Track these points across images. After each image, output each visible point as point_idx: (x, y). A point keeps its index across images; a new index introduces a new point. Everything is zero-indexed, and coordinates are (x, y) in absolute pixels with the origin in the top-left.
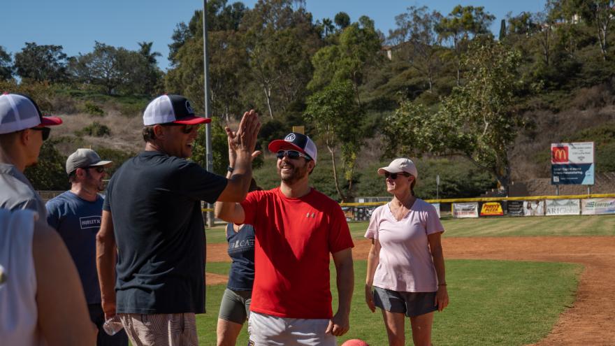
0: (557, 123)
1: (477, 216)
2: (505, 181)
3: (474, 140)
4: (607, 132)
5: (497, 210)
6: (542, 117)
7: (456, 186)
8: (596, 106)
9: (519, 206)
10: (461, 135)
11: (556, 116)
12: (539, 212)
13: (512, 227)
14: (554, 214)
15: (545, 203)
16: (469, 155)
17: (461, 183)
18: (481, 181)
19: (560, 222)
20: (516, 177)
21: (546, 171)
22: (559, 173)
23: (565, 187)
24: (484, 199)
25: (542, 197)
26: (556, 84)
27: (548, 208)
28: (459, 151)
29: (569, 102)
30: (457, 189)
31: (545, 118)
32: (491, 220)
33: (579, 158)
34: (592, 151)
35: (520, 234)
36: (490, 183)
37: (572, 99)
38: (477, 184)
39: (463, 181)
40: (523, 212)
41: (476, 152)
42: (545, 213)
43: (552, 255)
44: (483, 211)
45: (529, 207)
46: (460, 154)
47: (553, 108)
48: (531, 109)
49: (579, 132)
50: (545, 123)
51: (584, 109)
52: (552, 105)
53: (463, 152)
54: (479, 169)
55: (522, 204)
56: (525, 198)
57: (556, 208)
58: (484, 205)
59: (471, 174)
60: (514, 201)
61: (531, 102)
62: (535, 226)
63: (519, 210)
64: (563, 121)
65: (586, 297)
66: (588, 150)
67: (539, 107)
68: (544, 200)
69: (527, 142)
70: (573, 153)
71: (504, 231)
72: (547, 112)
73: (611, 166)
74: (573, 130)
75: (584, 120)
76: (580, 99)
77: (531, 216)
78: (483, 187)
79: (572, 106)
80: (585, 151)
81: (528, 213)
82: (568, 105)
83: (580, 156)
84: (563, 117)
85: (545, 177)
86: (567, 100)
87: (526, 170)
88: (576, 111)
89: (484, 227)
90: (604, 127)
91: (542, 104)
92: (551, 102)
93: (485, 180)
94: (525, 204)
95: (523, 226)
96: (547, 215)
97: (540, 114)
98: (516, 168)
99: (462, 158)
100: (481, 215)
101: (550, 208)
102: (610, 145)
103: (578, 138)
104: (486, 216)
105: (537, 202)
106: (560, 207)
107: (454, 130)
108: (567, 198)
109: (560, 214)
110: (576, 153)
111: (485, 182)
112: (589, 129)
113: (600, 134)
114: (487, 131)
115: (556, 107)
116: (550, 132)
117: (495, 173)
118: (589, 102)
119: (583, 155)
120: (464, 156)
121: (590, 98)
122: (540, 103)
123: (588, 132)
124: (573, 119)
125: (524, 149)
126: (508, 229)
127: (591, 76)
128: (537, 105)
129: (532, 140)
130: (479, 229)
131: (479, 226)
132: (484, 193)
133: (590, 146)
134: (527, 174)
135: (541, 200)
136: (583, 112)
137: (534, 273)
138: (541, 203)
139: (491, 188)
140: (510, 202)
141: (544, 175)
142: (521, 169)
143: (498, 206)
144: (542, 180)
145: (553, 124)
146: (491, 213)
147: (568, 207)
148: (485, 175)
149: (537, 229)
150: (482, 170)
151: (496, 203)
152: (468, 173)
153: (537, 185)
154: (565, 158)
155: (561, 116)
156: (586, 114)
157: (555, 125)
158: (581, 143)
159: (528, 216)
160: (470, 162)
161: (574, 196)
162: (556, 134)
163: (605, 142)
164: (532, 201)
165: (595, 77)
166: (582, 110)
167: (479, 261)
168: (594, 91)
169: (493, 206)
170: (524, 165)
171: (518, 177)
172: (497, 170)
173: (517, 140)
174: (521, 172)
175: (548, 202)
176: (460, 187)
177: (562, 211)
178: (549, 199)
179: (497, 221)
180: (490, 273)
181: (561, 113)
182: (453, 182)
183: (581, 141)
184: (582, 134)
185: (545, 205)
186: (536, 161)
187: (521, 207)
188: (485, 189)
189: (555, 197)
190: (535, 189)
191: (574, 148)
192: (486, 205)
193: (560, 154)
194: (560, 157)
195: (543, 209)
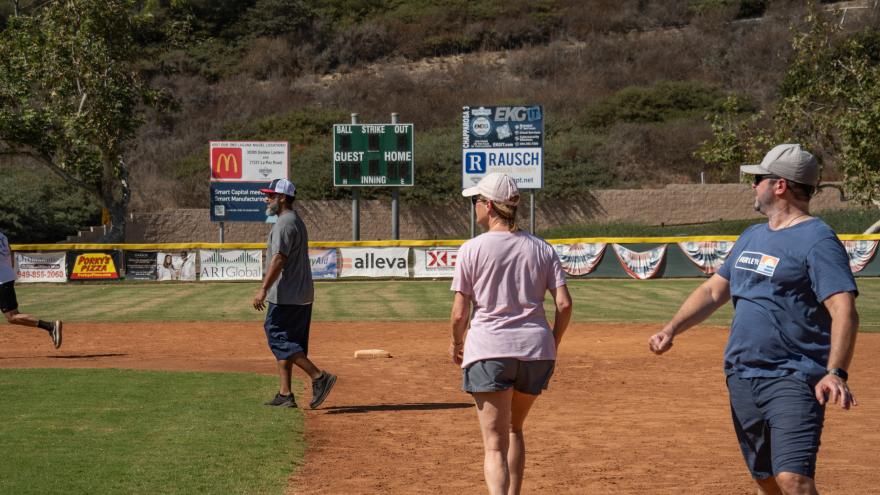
0: (216, 103)
1: (64, 279)
2: (120, 210)
3: (58, 128)
4: (306, 123)
5: (105, 268)
6: (186, 89)
7: (16, 218)
8: (284, 74)
9: (147, 261)
10: (30, 115)
11: (211, 87)
12: (187, 274)
13: (139, 303)
14: (215, 278)
15: (198, 256)
16: (46, 153)
17: (27, 214)
18: (67, 210)
19: (228, 293)
20: (137, 204)
21: (195, 194)
22: (225, 199)
23: (231, 225)
24: (78, 246)
25: (193, 245)
26: (211, 25)
27: (203, 266)
28: (26, 148)
29: (235, 63)
30: (17, 224)
31: (192, 91)
32: (94, 288)
33: (261, 171)
34: (284, 158)
35: (159, 316)
36: (87, 214)
37: (242, 57)
38: (61, 215)
39: (30, 209)
40: (156, 274)
41: (59, 151)
42: (198, 275)
43: (233, 359)
44: (77, 269)
45: (167, 265)
46: (29, 154)
47: (206, 73)
48: (168, 72)
49: (256, 122)
50: (193, 101)
51: (264, 78)
52: (203, 67)
53: (34, 151)
54: (64, 184)
55: (155, 257)
56: (161, 246)
57: (220, 266)
58: (78, 258)
59: (48, 196)
60: (138, 252)
61: (171, 56)
62: (184, 301)
63: (149, 270)
64: (226, 99)
65: (324, 442)
66: (278, 158)
67: (181, 70)
68: (196, 250)
69: (161, 136)
70: (252, 162)
71: (125, 312)
72: (195, 79)
73: (314, 190)
74: (245, 116)
75: (264, 100)
76: (255, 58)
77: (172, 282)
78: (73, 222)
79: (241, 70)
80: (272, 158)
81: (165, 275)
82: (235, 69)
83: (263, 166)
84: (225, 92)
85: (193, 207)
86: (233, 59)
87: (157, 192)
88: (248, 81)
89: (84, 303)
90: (301, 114)
91: (186, 63)
92: (203, 60)
93: (77, 209)
94: (161, 258)
95: (162, 300)
96: (202, 279)
97: (181, 81)
98: (138, 186)
99: (29, 160)
100: (72, 278)
101: (209, 266)
102: (311, 149)
103: (254, 134)
104: (82, 280)
105: (184, 254)
106: (226, 265)
107: (14, 102)
108: (239, 249)
109: (226, 278)
110: (257, 162)
111: (76, 213)
112: (273, 117)
113: (293, 129)
114: (84, 109)
115: (213, 70)
116: (203, 119)
117: (101, 195)
118: (272, 66)
119: (269, 167)
120: (37, 157)
121: (274, 58)
122: (180, 60)
123: (271, 122)
124: (244, 96)
125: (153, 149)
126: (133, 306)
127: (276, 14)
128: (177, 63)
129: (167, 132)
130: (76, 305)
131: (73, 300)
132: (76, 234)
133: (280, 149)
134: (159, 198)
135: (190, 250)
136: (262, 83)
137: (212, 397)
138: (192, 257)
139: (89, 224)
140: (131, 253)
141: (190, 200)
142: (146, 188)
143: (108, 259)
144: (188, 211)
145: (206, 104)
146: (94, 274)
147: (241, 266)
148: (77, 198)
149: (190, 307)
150: (68, 190)
151: (102, 255)
152: (41, 193)
153: (179, 221)
154: (236, 170)
155: (220, 89)
156: (265, 86)
157: (211, 105)
158: (265, 143)
159: (166, 282)
160: (47, 169)
161: (252, 245)
162: (213, 124)
163: (302, 143)
164: (174, 251)
165: (282, 18)
166: (259, 79)
167: (95, 372)
168: (279, 45)
169: (97, 260)
170: (152, 181)
171: (141, 204)
172: (105, 188)
173: (141, 131)
174: (146, 195)
175: (205, 255)
176: (24, 220)
177: (230, 272)
178: (205, 249)
179: (104, 293)
180: (126, 396)
181: (221, 82)
182: (10, 211)
183: (259, 139)
184: (262, 126)
185: (198, 261)
186: (175, 176)
187: (152, 263)
188: (77, 226)
189: (219, 245)
190: (175, 229)
191: (254, 152)
192: (82, 259)
193: (227, 162)
194: (227, 169)
195: (194, 269)
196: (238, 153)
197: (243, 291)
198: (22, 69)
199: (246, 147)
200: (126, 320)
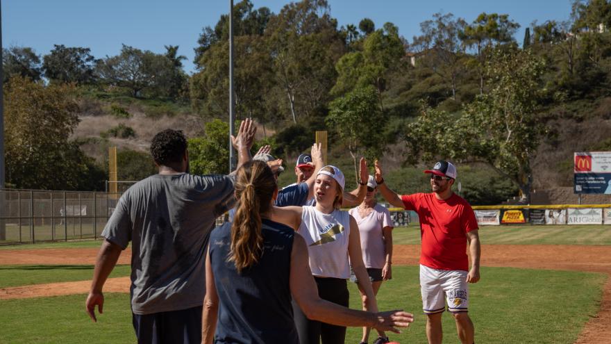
0: (581, 132)
1: (498, 223)
2: (527, 189)
3: (497, 148)
5: (518, 217)
6: (565, 126)
7: (477, 193)
9: (540, 214)
10: (483, 143)
11: (579, 124)
12: (561, 220)
13: (533, 236)
14: (576, 223)
15: (567, 212)
16: (491, 162)
17: (483, 191)
18: (502, 189)
19: (581, 231)
20: (537, 185)
21: (568, 180)
22: (581, 182)
23: (588, 196)
24: (507, 207)
25: (564, 206)
26: (580, 93)
27: (569, 217)
28: (482, 159)
29: (592, 111)
30: (478, 196)
31: (568, 127)
32: (512, 228)
33: (602, 167)
35: (541, 243)
36: (512, 191)
37: (596, 108)
38: (499, 191)
39: (484, 189)
40: (544, 221)
41: (498, 159)
42: (567, 222)
43: (575, 264)
44: (505, 218)
45: (551, 216)
46: (483, 162)
47: (576, 117)
48: (555, 118)
49: (603, 141)
50: (569, 132)
51: (608, 118)
52: (575, 114)
53: (485, 160)
54: (501, 176)
55: (544, 212)
56: (547, 206)
57: (579, 216)
58: (505, 213)
59: (493, 182)
60: (536, 209)
61: (554, 110)
62: (556, 234)
63: (541, 218)
64: (586, 130)
67: (563, 116)
68: (566, 208)
69: (550, 150)
70: (597, 163)
71: (525, 239)
72: (570, 120)
74: (596, 139)
75: (608, 129)
76: (604, 109)
77: (553, 225)
78: (505, 195)
79: (595, 115)
80: (608, 160)
81: (550, 221)
82: (592, 114)
83: (603, 165)
84: (586, 126)
85: (567, 186)
86: (591, 109)
87: (548, 179)
88: (599, 120)
89: (505, 235)
91: (565, 113)
92: (574, 111)
93: (507, 188)
94: (547, 212)
95: (545, 234)
96: (569, 224)
97: (563, 122)
98: (538, 176)
99: (484, 165)
100: (502, 223)
101: (572, 217)
103: (600, 148)
104: (507, 224)
105: (559, 210)
106: (582, 216)
107: (476, 137)
108: (589, 208)
109: (582, 223)
110: (599, 163)
111: (507, 190)
114: (510, 138)
115: (580, 116)
116: (573, 141)
117: (517, 181)
119: (606, 165)
120: (486, 163)
122: (563, 112)
124: (597, 128)
125: (546, 157)
126: (529, 237)
128: (561, 113)
129: (554, 148)
130: (501, 236)
131: (500, 234)
132: (506, 200)
134: (549, 182)
135: (563, 209)
136: (607, 121)
137: (557, 282)
138: (563, 212)
139: (513, 195)
140: (532, 210)
141: (566, 183)
142: (543, 177)
143: (520, 214)
144: (564, 188)
145: (576, 133)
146: (513, 221)
147: (590, 217)
148: (507, 183)
149: (559, 238)
150: (503, 179)
151: (517, 211)
152: (489, 181)
153: (559, 194)
154: (588, 167)
155: (584, 125)
157: (578, 134)
158: (604, 152)
159: (550, 225)
160: (492, 170)
161: (596, 206)
162: (579, 143)
164: (554, 209)
166: (605, 119)
167: (502, 268)
169: (515, 214)
170: (546, 173)
171: (540, 185)
172: (519, 177)
173: (540, 148)
174: (542, 180)
175: (570, 211)
176: (481, 194)
177: (584, 219)
178: (571, 208)
179: (519, 229)
180: (513, 281)
181: (584, 122)
182: (474, 190)
183: (604, 150)
184: (606, 143)
185: (567, 214)
186: (559, 170)
187: (543, 215)
188: (507, 197)
189: (578, 206)
190: (557, 198)
191: (598, 157)
192: (507, 213)
193: (583, 162)
194: (583, 166)
195: (565, 218)
196: (589, 158)
197: (589, 230)
198: (481, 121)
199: (594, 154)
200: (524, 244)
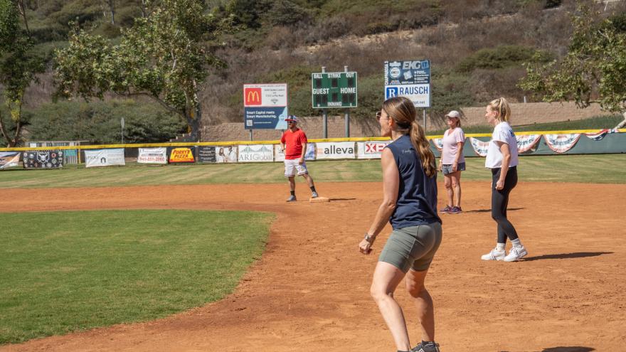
0: (250, 64)
1: (165, 162)
3: (161, 79)
4: (301, 74)
5: (187, 156)
6: (234, 56)
7: (143, 130)
8: (288, 47)
9: (210, 152)
10: (146, 73)
11: (248, 55)
12: (232, 159)
13: (202, 175)
14: (247, 161)
15: (238, 149)
16: (155, 94)
17: (148, 127)
18: (170, 125)
19: (252, 169)
20: (208, 121)
21: (239, 115)
22: (251, 117)
23: (259, 131)
24: (175, 144)
25: (235, 143)
28: (145, 91)
29: (261, 41)
30: (144, 133)
31: (238, 58)
32: (181, 167)
33: (272, 100)
34: (285, 93)
35: (210, 181)
36: (181, 127)
37: (265, 37)
38: (167, 128)
39: (150, 125)
41: (163, 91)
43: (243, 202)
44: (172, 157)
45: (221, 154)
46: (146, 94)
47: (245, 47)
48: (223, 47)
49: (272, 74)
50: (238, 63)
51: (277, 49)
52: (244, 43)
53: (149, 92)
54: (168, 111)
55: (215, 150)
56: (218, 143)
57: (249, 154)
58: (173, 151)
59: (159, 117)
60: (205, 147)
61: (223, 39)
62: (227, 173)
63: (211, 157)
64: (256, 61)
65: (276, 247)
66: (281, 93)
67: (232, 45)
68: (237, 145)
69: (220, 83)
70: (267, 95)
71: (193, 179)
72: (239, 50)
73: (304, 110)
74: (266, 71)
75: (277, 61)
76: (272, 38)
77: (224, 163)
78: (174, 132)
79: (264, 45)
80: (278, 93)
81: (220, 159)
82: (261, 44)
83: (273, 98)
84: (256, 57)
85: (239, 122)
86: (260, 39)
87: (219, 114)
88: (268, 51)
89: (173, 175)
90: (297, 69)
91: (234, 42)
92: (244, 40)
93: (175, 124)
94: (217, 150)
95: (214, 173)
97: (231, 52)
98: (209, 111)
100: (169, 162)
101: (243, 154)
102: (303, 88)
103: (270, 80)
104: (175, 163)
105: (230, 147)
106: (253, 154)
108: (260, 144)
109: (253, 160)
110: (270, 96)
111: (175, 126)
112: (282, 71)
113: (293, 77)
114: (175, 68)
115: (249, 46)
116: (244, 73)
117: (185, 116)
118: (282, 42)
119: (276, 98)
120: (151, 96)
121: (283, 38)
122: (232, 41)
123: (281, 74)
124: (266, 59)
125: (216, 90)
126: (198, 176)
127: (284, 13)
128: (229, 42)
129: (224, 81)
130: (167, 176)
131: (167, 174)
132: (174, 138)
133: (282, 88)
134: (220, 117)
136: (276, 52)
137: (222, 224)
138: (234, 149)
139: (182, 132)
140: (201, 148)
141: (236, 119)
142: (213, 112)
143: (189, 151)
144: (235, 124)
145: (244, 65)
146: (181, 159)
147: (261, 153)
148: (175, 118)
149: (229, 176)
150: (170, 113)
151: (186, 149)
152: (156, 116)
153: (230, 130)
154: (258, 100)
155: (251, 57)
156: (279, 54)
157: (248, 65)
158: (275, 85)
159: (220, 163)
160: (158, 103)
161: (267, 142)
162: (249, 75)
163: (298, 85)
165: (287, 15)
166: (274, 50)
167: (164, 211)
168: (285, 31)
169: (183, 152)
170: (216, 108)
171: (210, 121)
172: (187, 112)
173: (209, 80)
174: (212, 115)
175: (241, 148)
176: (148, 131)
177: (255, 157)
178: (241, 145)
179: (188, 169)
180: (175, 224)
181: (254, 52)
182: (140, 126)
183: (274, 83)
184: (276, 76)
186: (229, 104)
187: (213, 153)
188: (175, 134)
189: (249, 142)
190: (228, 134)
191: (268, 90)
192: (175, 151)
193: (253, 96)
194: (253, 100)
195: (235, 156)
196: (259, 90)
197: (260, 168)
198: (143, 48)
199: (264, 87)
200: (192, 184)
